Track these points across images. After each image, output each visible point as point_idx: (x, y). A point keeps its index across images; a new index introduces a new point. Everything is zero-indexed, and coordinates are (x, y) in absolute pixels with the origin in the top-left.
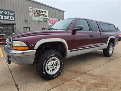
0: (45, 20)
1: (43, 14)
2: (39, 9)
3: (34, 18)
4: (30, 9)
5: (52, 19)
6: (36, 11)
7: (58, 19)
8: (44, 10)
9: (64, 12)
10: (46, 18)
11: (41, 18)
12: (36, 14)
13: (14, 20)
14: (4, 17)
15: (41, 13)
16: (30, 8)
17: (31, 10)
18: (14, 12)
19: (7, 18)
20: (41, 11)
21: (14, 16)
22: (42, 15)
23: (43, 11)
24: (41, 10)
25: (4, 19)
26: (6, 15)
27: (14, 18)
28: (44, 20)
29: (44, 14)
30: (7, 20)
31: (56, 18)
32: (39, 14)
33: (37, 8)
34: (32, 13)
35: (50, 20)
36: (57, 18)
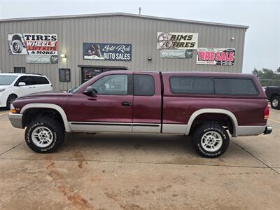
0: (190, 53)
1: (185, 42)
2: (177, 34)
3: (165, 53)
4: (160, 36)
5: (207, 50)
6: (170, 37)
7: (224, 49)
8: (188, 34)
9: (245, 29)
10: (191, 50)
11: (180, 52)
12: (171, 44)
13: (130, 60)
14: (116, 56)
15: (182, 41)
16: (159, 34)
17: (161, 39)
18: (131, 45)
19: (120, 57)
20: (182, 36)
21: (130, 52)
22: (182, 44)
23: (186, 36)
24: (181, 34)
25: (115, 59)
26: (120, 52)
27: (130, 56)
28: (186, 54)
29: (188, 41)
30: (121, 60)
31: (218, 47)
32: (176, 42)
33: (173, 32)
34: (161, 44)
35: (201, 53)
36: (222, 47)
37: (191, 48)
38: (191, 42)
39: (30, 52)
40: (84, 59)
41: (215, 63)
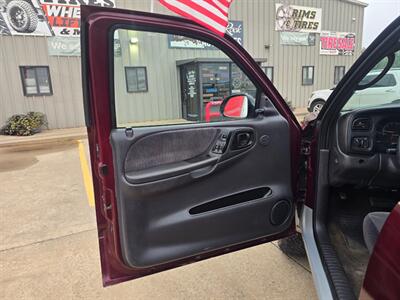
0: (312, 38)
1: (309, 20)
2: (299, 8)
3: (285, 38)
4: (279, 10)
5: (329, 34)
6: (291, 13)
7: (346, 34)
8: (312, 9)
10: (314, 34)
11: (302, 36)
12: (292, 24)
15: (305, 19)
16: (278, 6)
17: (281, 14)
18: (241, 23)
20: (304, 12)
21: (241, 36)
22: (304, 25)
23: (309, 12)
24: (303, 8)
27: (242, 42)
28: (309, 39)
29: (311, 20)
31: (340, 31)
32: (298, 21)
33: (294, 4)
34: (281, 22)
35: (324, 38)
36: (344, 31)
37: (314, 31)
38: (314, 21)
39: (58, 30)
40: (170, 47)
41: (337, 52)
